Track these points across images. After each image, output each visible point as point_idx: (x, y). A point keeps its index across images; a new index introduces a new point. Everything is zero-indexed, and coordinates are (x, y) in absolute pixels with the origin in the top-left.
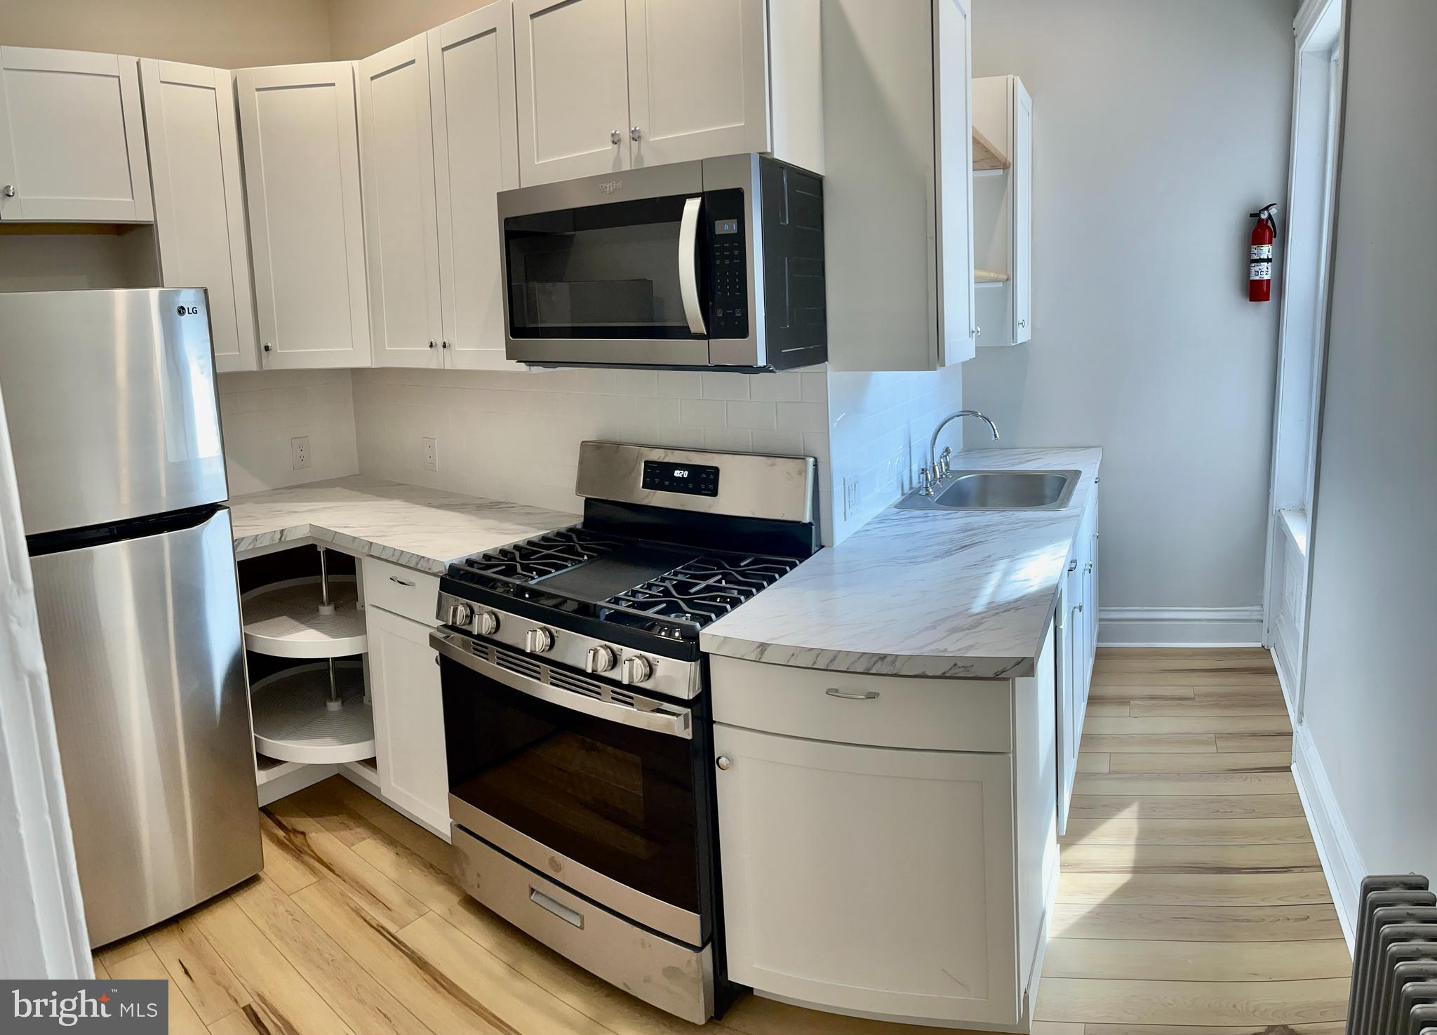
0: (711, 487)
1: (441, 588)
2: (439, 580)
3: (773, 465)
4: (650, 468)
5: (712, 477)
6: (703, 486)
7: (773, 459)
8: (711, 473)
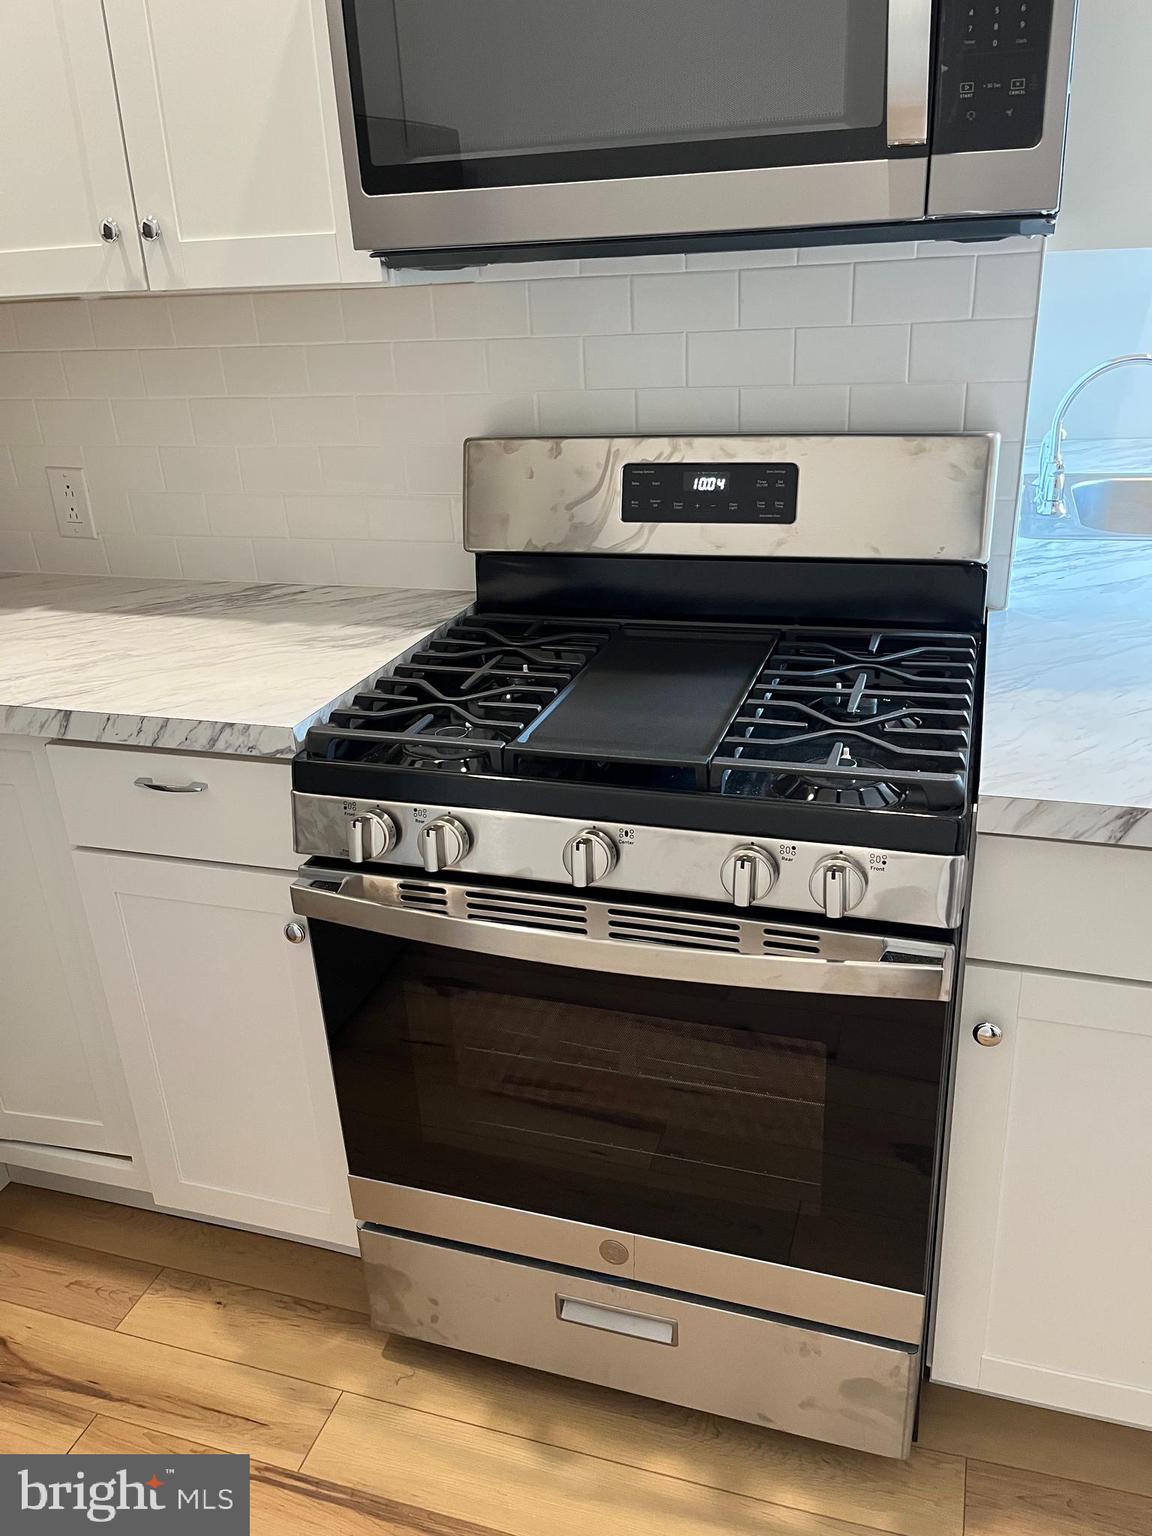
0: (779, 505)
1: (297, 786)
2: (290, 768)
3: (920, 451)
4: (638, 478)
5: (780, 484)
6: (761, 505)
7: (919, 439)
8: (780, 477)
